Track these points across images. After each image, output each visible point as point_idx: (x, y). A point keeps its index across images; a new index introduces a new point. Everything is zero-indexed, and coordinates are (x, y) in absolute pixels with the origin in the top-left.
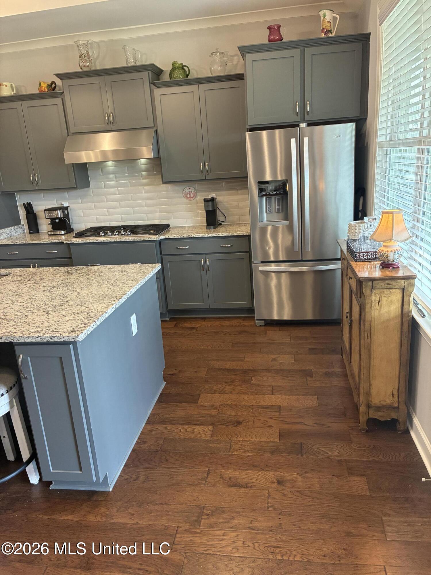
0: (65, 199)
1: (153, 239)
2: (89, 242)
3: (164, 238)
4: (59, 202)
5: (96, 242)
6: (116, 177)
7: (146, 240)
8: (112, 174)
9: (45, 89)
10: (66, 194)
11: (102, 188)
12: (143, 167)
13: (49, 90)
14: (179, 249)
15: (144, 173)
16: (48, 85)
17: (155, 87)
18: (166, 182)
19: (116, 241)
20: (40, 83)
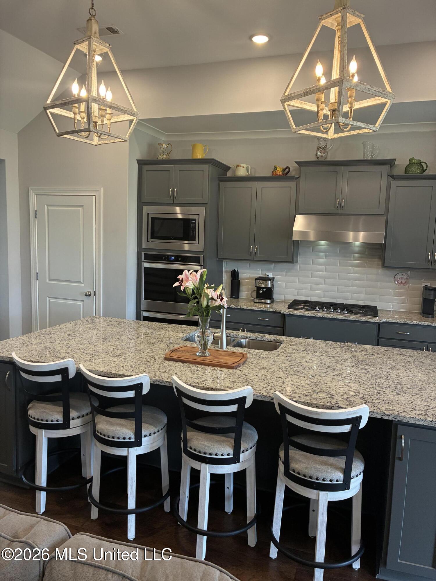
0: (271, 271)
1: (376, 321)
2: (307, 315)
3: (386, 321)
4: (264, 273)
5: (315, 316)
6: (326, 256)
7: (368, 321)
8: (322, 252)
9: (280, 173)
10: (272, 266)
11: (310, 264)
12: (357, 249)
13: (283, 174)
14: (399, 333)
15: (357, 255)
16: (283, 170)
17: (392, 179)
18: (386, 267)
19: (336, 318)
20: (276, 168)
